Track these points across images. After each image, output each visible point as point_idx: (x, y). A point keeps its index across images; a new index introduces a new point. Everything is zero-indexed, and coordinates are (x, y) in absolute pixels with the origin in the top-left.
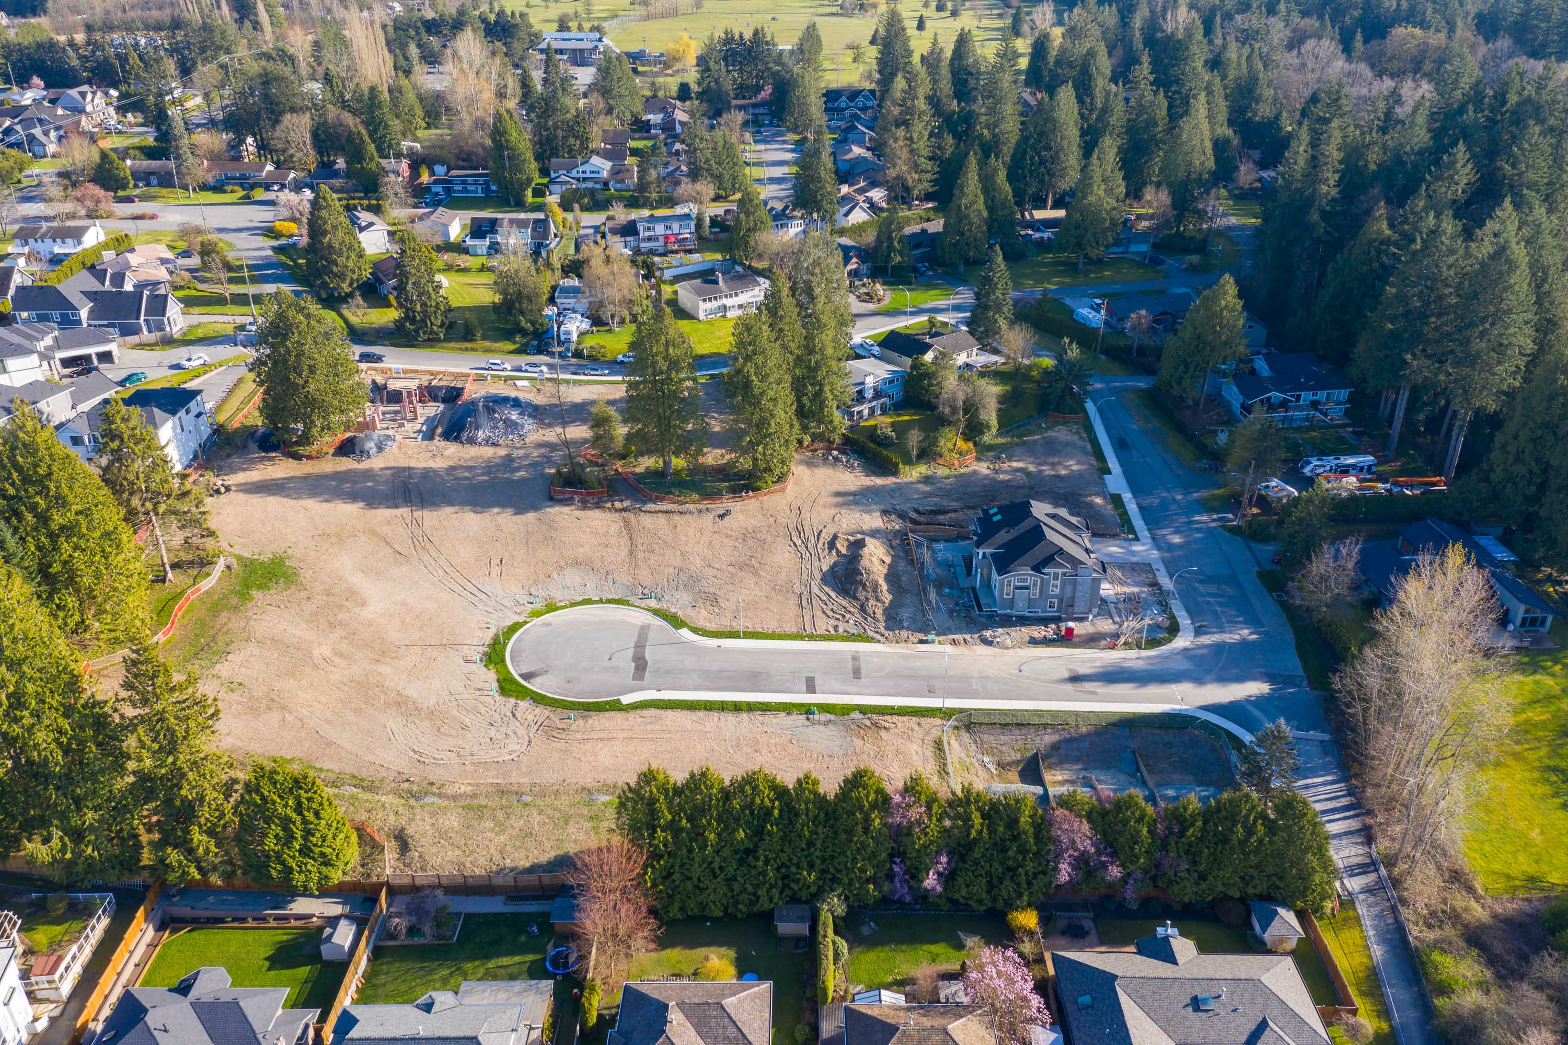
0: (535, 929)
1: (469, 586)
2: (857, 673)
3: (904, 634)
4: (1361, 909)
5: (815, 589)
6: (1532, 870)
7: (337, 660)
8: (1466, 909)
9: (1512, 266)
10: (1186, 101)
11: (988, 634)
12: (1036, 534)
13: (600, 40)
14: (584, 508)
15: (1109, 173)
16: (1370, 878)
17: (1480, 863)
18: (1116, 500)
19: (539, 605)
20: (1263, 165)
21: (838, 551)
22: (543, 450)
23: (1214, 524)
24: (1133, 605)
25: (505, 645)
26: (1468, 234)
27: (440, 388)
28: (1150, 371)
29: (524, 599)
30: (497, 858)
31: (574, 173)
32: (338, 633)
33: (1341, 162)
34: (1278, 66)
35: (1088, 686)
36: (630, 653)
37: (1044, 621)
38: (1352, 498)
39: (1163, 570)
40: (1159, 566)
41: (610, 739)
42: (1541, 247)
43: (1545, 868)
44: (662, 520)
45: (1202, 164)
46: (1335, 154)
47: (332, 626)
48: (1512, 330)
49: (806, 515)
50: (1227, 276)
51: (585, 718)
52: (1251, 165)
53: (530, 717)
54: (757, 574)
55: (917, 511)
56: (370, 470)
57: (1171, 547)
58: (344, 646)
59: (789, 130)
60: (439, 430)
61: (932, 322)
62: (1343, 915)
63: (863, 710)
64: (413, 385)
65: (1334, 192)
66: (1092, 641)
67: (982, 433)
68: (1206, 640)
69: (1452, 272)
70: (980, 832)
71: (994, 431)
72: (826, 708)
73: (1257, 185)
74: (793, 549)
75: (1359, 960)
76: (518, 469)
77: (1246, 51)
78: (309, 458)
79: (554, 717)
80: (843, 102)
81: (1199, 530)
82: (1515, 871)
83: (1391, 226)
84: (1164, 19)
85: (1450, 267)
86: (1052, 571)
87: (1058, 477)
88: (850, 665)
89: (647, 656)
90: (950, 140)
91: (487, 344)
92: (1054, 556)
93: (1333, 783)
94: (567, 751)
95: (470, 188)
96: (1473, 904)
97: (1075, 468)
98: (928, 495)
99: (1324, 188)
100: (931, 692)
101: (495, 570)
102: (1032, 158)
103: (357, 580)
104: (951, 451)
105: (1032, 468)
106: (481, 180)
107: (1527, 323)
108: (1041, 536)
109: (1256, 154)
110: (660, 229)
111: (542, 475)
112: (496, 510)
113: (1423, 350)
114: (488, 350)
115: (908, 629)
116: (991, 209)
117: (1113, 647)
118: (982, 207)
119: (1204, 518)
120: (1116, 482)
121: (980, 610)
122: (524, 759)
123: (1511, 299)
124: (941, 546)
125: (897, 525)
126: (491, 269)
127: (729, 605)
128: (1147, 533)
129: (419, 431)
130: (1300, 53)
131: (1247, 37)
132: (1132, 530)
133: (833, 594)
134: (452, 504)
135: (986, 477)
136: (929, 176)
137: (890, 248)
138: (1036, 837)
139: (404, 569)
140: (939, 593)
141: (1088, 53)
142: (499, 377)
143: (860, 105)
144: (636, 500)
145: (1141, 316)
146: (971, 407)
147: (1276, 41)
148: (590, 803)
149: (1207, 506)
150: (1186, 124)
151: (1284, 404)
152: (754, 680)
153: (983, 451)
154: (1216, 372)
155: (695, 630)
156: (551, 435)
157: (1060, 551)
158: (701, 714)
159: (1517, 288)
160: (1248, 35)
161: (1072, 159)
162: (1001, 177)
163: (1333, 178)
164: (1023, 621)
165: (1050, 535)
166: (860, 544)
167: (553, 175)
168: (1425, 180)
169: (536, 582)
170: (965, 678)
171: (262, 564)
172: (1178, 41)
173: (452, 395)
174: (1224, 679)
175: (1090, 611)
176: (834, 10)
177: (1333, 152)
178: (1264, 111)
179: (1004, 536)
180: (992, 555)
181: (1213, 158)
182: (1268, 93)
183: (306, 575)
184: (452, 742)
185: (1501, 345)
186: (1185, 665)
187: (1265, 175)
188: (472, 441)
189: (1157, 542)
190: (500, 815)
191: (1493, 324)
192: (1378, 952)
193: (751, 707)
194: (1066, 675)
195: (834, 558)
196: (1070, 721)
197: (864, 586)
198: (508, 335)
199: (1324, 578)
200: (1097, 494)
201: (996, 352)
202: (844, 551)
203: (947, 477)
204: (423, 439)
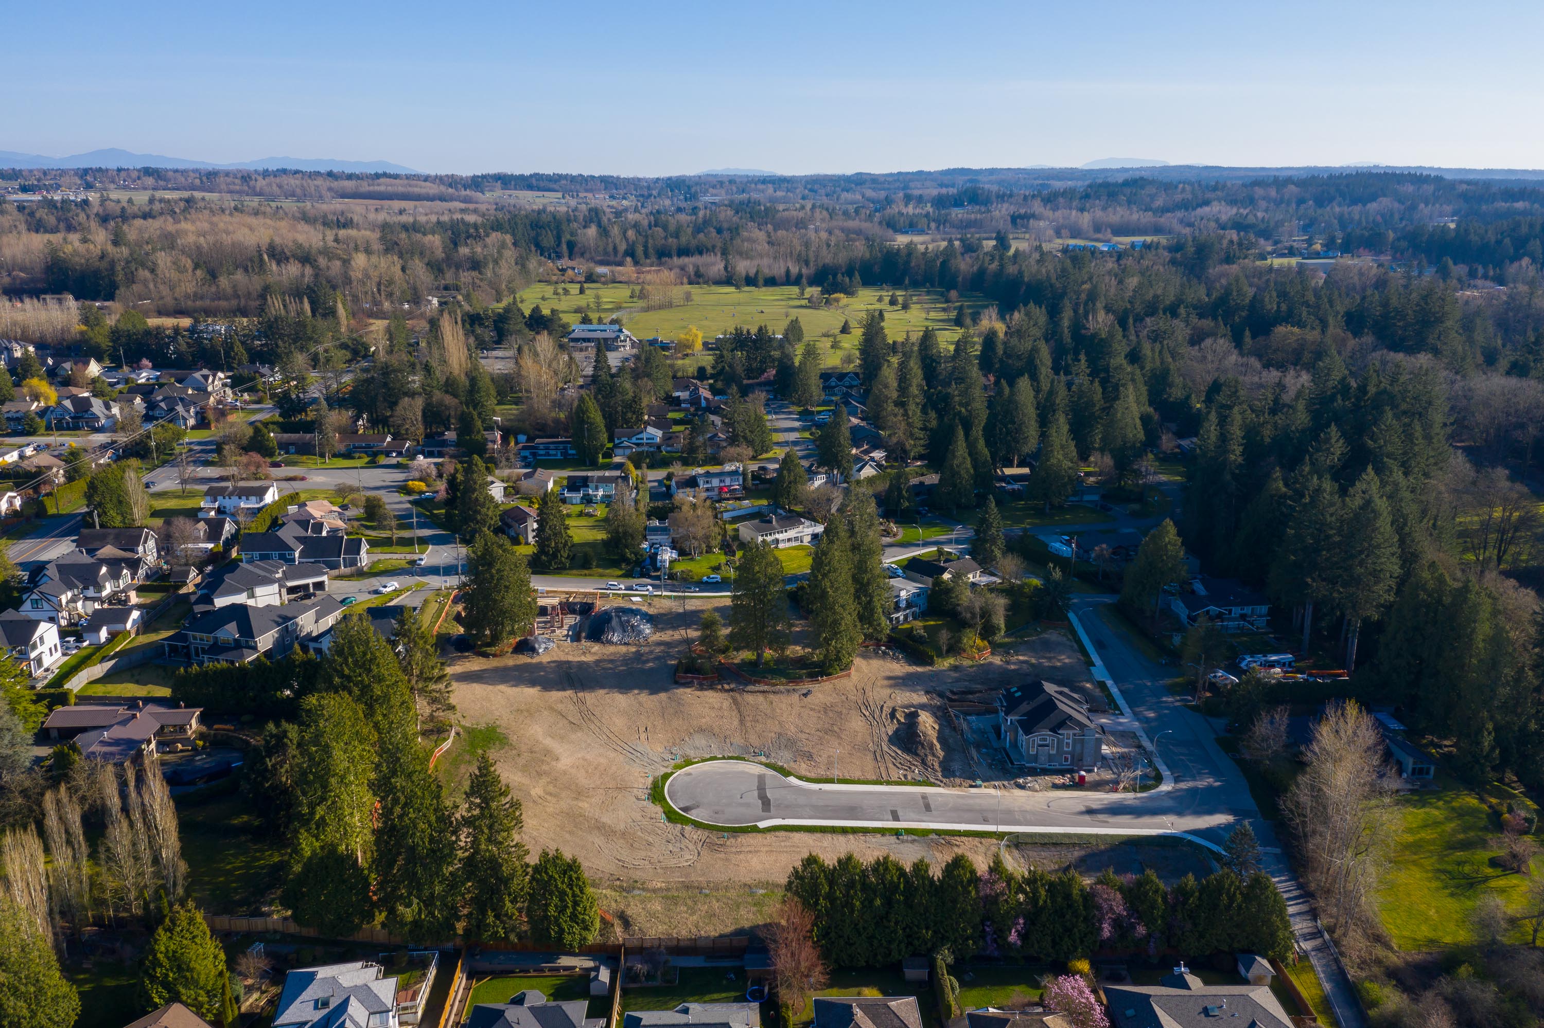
0: (732, 976)
1: (626, 747)
2: (928, 808)
3: (958, 781)
4: (1314, 961)
5: (885, 748)
6: (1431, 935)
7: (549, 798)
8: (1386, 957)
9: (1377, 514)
10: (1116, 388)
11: (1021, 781)
12: (1050, 705)
13: (620, 331)
14: (702, 689)
15: (1064, 442)
16: (1318, 942)
17: (1395, 932)
18: (1102, 685)
19: (679, 761)
20: (1180, 435)
21: (898, 720)
22: (662, 648)
23: (1178, 704)
24: (1125, 762)
25: (663, 787)
26: (1343, 491)
27: (575, 604)
28: (1113, 590)
29: (668, 756)
30: (694, 930)
31: (634, 440)
32: (544, 780)
33: (1243, 438)
34: (1183, 357)
35: (1101, 817)
36: (756, 793)
37: (1062, 772)
38: (1279, 683)
39: (1144, 736)
40: (1140, 733)
41: (757, 852)
42: (1401, 500)
43: (1440, 934)
44: (760, 698)
45: (1134, 436)
46: (1238, 432)
47: (539, 774)
48: (1383, 560)
49: (869, 694)
50: (1168, 520)
51: (734, 837)
52: (1170, 435)
53: (695, 837)
54: (839, 737)
55: (953, 692)
56: (541, 663)
57: (1147, 720)
58: (551, 788)
59: (793, 404)
60: (584, 635)
61: (940, 552)
62: (1301, 965)
63: (938, 832)
64: (555, 601)
65: (1240, 460)
66: (1097, 786)
67: (995, 634)
68: (1183, 785)
69: (1334, 519)
70: (1045, 902)
71: (1002, 633)
72: (909, 831)
73: (1177, 450)
74: (863, 718)
75: (1315, 991)
76: (647, 661)
77: (1158, 346)
78: (495, 655)
79: (714, 837)
80: (833, 382)
81: (1167, 708)
82: (1419, 936)
83: (1286, 485)
84: (1087, 320)
85: (1332, 515)
86: (1065, 732)
87: (1055, 668)
88: (921, 802)
89: (769, 795)
90: (933, 415)
91: (600, 570)
92: (1065, 721)
93: (1286, 881)
94: (727, 860)
95: (552, 452)
96: (1391, 955)
97: (1067, 661)
98: (957, 680)
99: (1233, 457)
100: (986, 821)
101: (643, 736)
102: (1001, 430)
103: (548, 742)
104: (972, 647)
105: (1033, 661)
106: (561, 446)
107: (1393, 554)
108: (1055, 707)
109: (1173, 426)
110: (715, 482)
111: (667, 665)
112: (636, 691)
113: (1319, 576)
114: (601, 576)
115: (960, 777)
116: (975, 467)
117: (1116, 791)
118: (969, 466)
119: (1170, 699)
120: (1099, 671)
121: (1012, 763)
122: (699, 866)
123: (1379, 539)
124: (973, 718)
125: (937, 702)
126: (589, 515)
127: (823, 759)
128: (1128, 710)
129: (567, 636)
130: (1200, 349)
131: (1156, 337)
132: (1117, 707)
133: (899, 752)
134: (603, 687)
135: (1000, 666)
136: (922, 442)
137: (900, 496)
138: (1084, 906)
139: (579, 734)
140: (979, 752)
141: (1032, 350)
142: (619, 595)
143: (847, 384)
144: (740, 683)
145: (1103, 549)
146: (986, 614)
147: (1180, 338)
148: (752, 894)
149: (1171, 690)
150: (1118, 405)
151: (1220, 616)
152: (852, 812)
153: (996, 647)
154: (1165, 591)
155: (800, 778)
156: (667, 636)
157: (1070, 717)
158: (819, 835)
159: (1382, 530)
160: (1157, 335)
161: (1032, 431)
162: (981, 443)
163: (1238, 450)
164: (1045, 772)
165: (1061, 706)
166: (914, 715)
167: (617, 441)
168: (1308, 451)
169: (674, 744)
170: (1009, 812)
171: (480, 731)
172: (1102, 340)
173: (585, 609)
174: (1199, 812)
175: (1095, 765)
176: (804, 302)
177: (1236, 431)
178: (1176, 393)
179: (1025, 707)
180: (1018, 721)
181: (1142, 432)
182: (1178, 381)
183: (513, 738)
184: (643, 854)
185: (1375, 570)
186: (1169, 803)
187: (1185, 443)
188: (610, 642)
189: (1137, 716)
190: (689, 902)
191: (1367, 556)
192: (1327, 987)
193: (854, 831)
194: (1083, 809)
195: (895, 725)
196: (1091, 840)
197: (923, 745)
198: (615, 564)
199: (1265, 739)
200: (1087, 681)
201: (992, 574)
202: (903, 720)
203: (972, 667)
204: (572, 641)
